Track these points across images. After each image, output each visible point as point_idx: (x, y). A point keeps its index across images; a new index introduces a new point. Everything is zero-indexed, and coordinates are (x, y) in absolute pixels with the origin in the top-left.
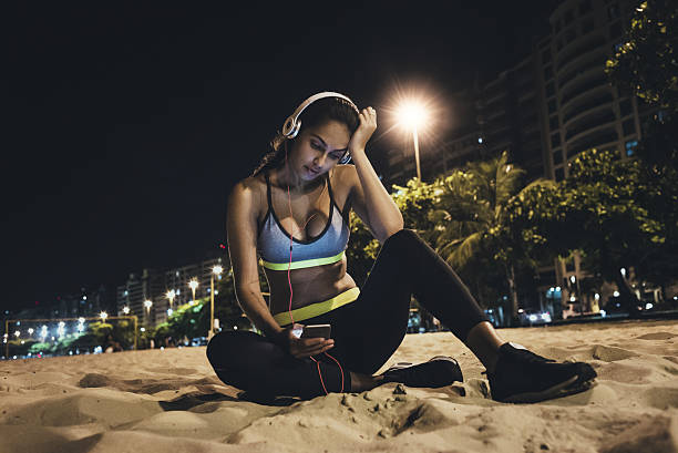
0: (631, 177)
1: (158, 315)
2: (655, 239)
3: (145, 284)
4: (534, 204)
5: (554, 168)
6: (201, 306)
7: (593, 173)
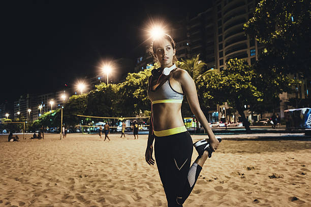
0: (251, 72)
1: (34, 116)
2: (259, 100)
3: (28, 101)
4: (209, 81)
5: (219, 59)
6: (55, 113)
7: (235, 69)
